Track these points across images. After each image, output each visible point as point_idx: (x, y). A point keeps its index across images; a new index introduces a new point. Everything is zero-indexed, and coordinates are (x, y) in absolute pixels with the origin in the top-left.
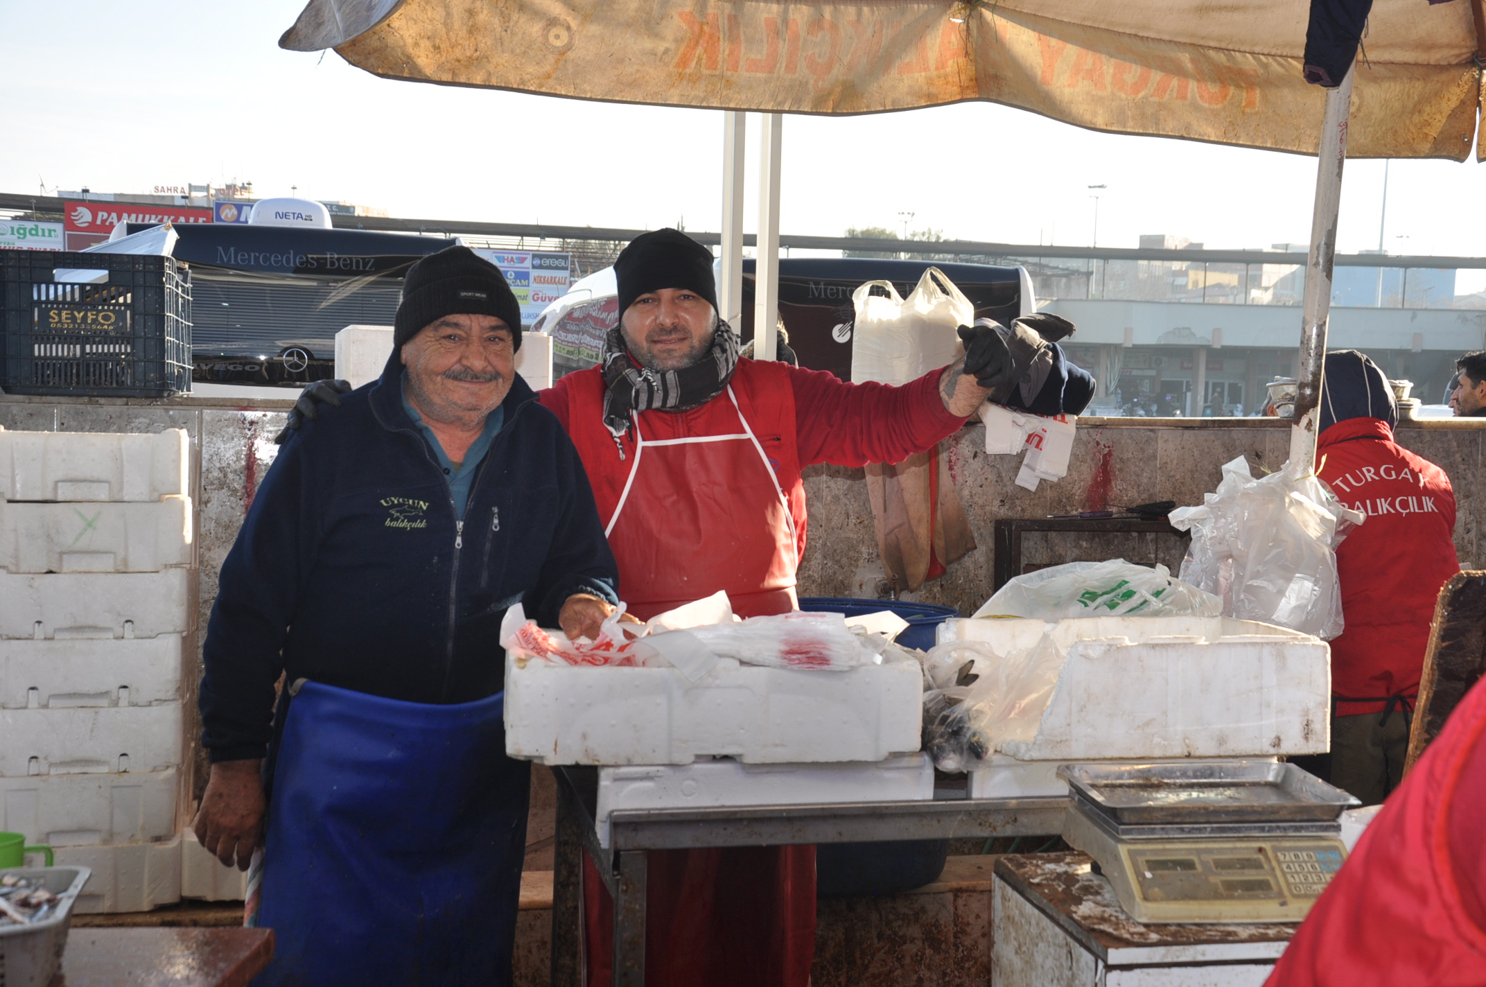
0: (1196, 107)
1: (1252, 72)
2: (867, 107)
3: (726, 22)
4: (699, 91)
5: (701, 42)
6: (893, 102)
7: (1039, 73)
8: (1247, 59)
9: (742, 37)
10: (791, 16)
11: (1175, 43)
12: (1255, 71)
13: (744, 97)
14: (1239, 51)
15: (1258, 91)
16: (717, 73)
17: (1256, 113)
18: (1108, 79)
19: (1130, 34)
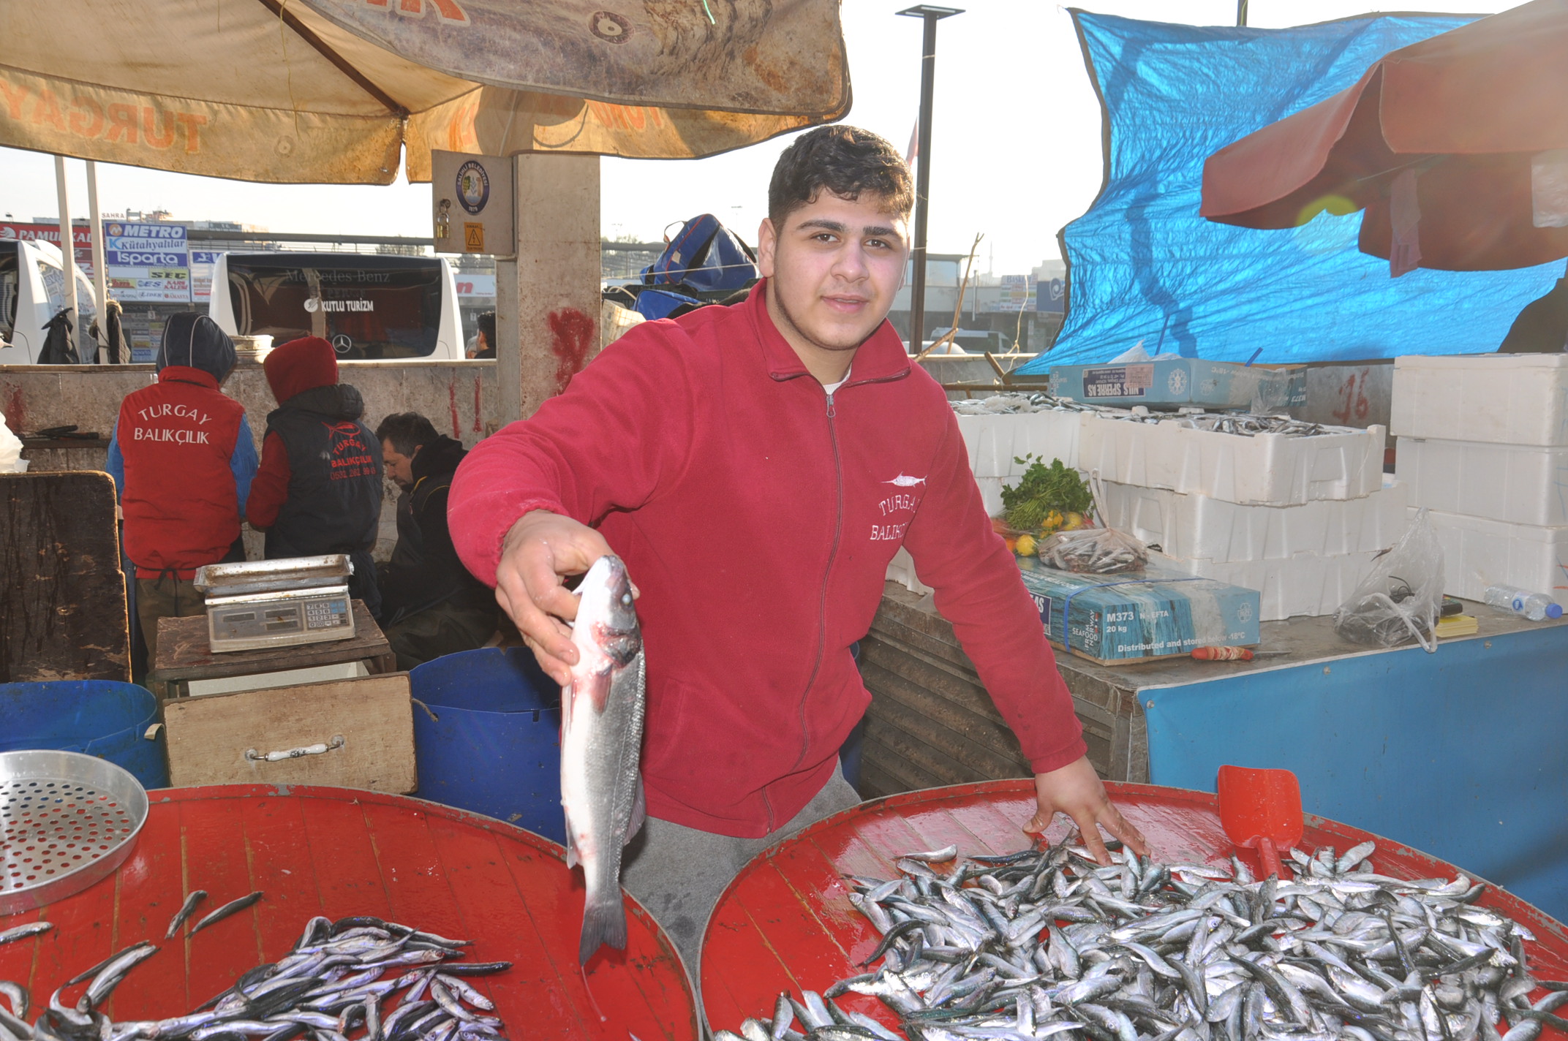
0: (145, 148)
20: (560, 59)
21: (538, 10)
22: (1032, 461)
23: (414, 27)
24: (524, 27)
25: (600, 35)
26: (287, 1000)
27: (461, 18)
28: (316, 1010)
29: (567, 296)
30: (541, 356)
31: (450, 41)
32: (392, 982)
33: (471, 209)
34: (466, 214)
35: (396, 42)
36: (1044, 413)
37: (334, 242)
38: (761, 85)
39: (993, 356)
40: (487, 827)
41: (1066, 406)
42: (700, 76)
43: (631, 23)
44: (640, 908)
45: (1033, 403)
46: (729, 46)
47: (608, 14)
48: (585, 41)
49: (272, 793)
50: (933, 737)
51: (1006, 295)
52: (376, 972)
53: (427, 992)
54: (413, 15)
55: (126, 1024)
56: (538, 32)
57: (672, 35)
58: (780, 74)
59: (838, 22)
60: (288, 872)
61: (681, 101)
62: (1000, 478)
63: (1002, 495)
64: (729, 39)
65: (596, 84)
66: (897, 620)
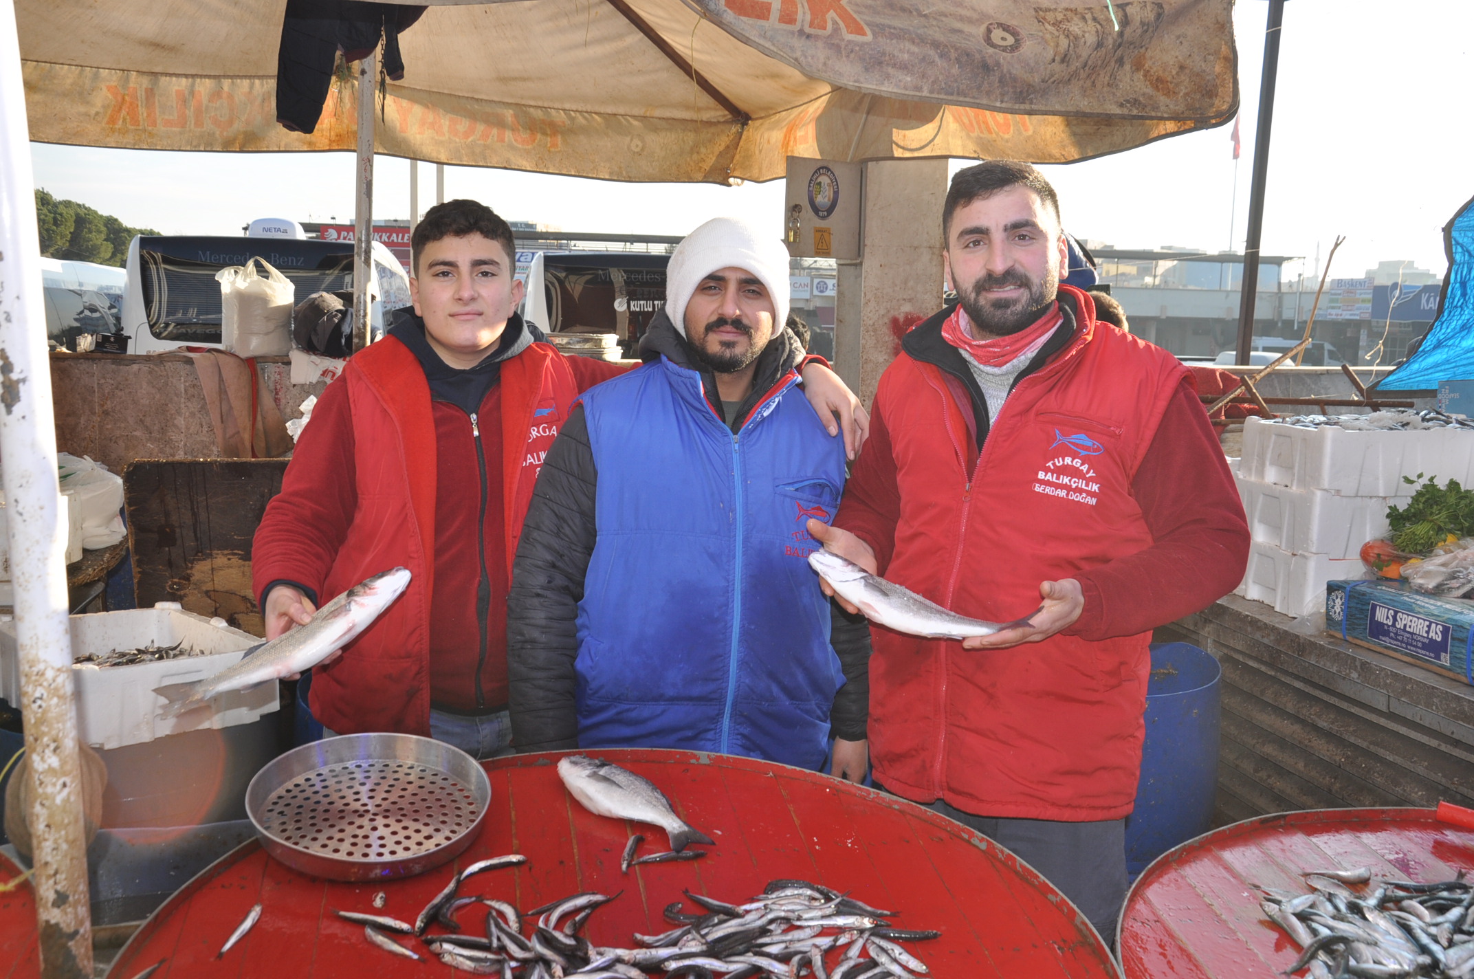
0: (512, 147)
1: (560, 123)
2: (267, 147)
3: (143, 93)
4: (129, 139)
5: (124, 107)
6: (286, 145)
7: (398, 125)
8: (560, 114)
9: (157, 104)
10: (197, 88)
11: (503, 103)
12: (563, 122)
13: (165, 143)
14: (554, 109)
15: (559, 137)
16: (141, 128)
17: (559, 152)
18: (446, 129)
19: (468, 98)
20: (955, 70)
21: (934, 23)
22: (1425, 481)
23: (820, 44)
24: (921, 40)
25: (993, 46)
26: (741, 944)
27: (864, 34)
28: (769, 955)
29: (910, 300)
30: (881, 360)
31: (852, 55)
32: (832, 938)
33: (821, 214)
34: (816, 219)
35: (802, 59)
36: (1436, 430)
37: (626, 241)
38: (1149, 90)
39: (1351, 368)
40: (896, 807)
41: (1462, 423)
42: (1089, 83)
43: (1023, 33)
44: (1057, 895)
45: (1424, 419)
46: (1119, 52)
47: (1000, 25)
48: (980, 52)
49: (693, 761)
50: (1301, 765)
51: (1336, 301)
52: (817, 930)
53: (864, 952)
54: (820, 32)
55: (607, 949)
56: (936, 45)
57: (1064, 43)
58: (1169, 79)
59: (1230, 22)
60: (719, 833)
61: (1070, 109)
62: (1385, 498)
63: (1388, 516)
64: (1120, 46)
65: (988, 93)
66: (1266, 641)
